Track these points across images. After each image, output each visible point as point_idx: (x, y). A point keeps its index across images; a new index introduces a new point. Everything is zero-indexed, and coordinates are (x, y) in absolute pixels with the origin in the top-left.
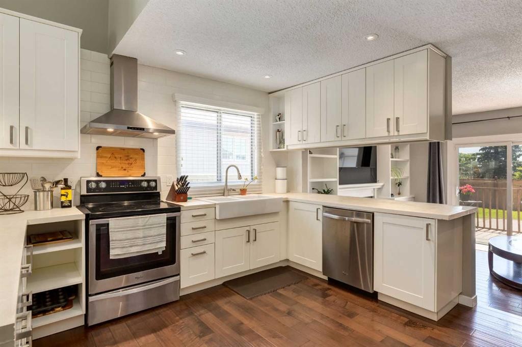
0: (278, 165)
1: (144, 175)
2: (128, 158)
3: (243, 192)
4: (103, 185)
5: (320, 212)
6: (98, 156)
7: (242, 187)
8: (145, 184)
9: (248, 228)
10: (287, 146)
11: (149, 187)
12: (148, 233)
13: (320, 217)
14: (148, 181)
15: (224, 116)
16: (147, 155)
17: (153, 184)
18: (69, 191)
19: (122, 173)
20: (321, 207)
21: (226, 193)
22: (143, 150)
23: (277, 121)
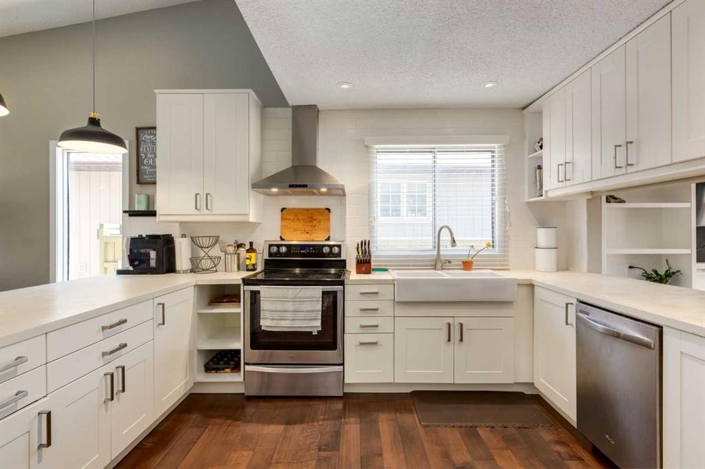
0: (543, 224)
1: (328, 239)
2: (311, 219)
3: (467, 265)
4: (284, 249)
5: (572, 310)
6: (283, 219)
7: (465, 259)
8: (326, 250)
9: (450, 320)
10: (546, 192)
11: (331, 254)
12: (298, 306)
13: (572, 320)
14: (331, 247)
15: (439, 156)
16: (333, 216)
17: (336, 250)
18: (253, 255)
19: (305, 236)
20: (575, 302)
21: (439, 266)
22: (329, 210)
23: (536, 151)
